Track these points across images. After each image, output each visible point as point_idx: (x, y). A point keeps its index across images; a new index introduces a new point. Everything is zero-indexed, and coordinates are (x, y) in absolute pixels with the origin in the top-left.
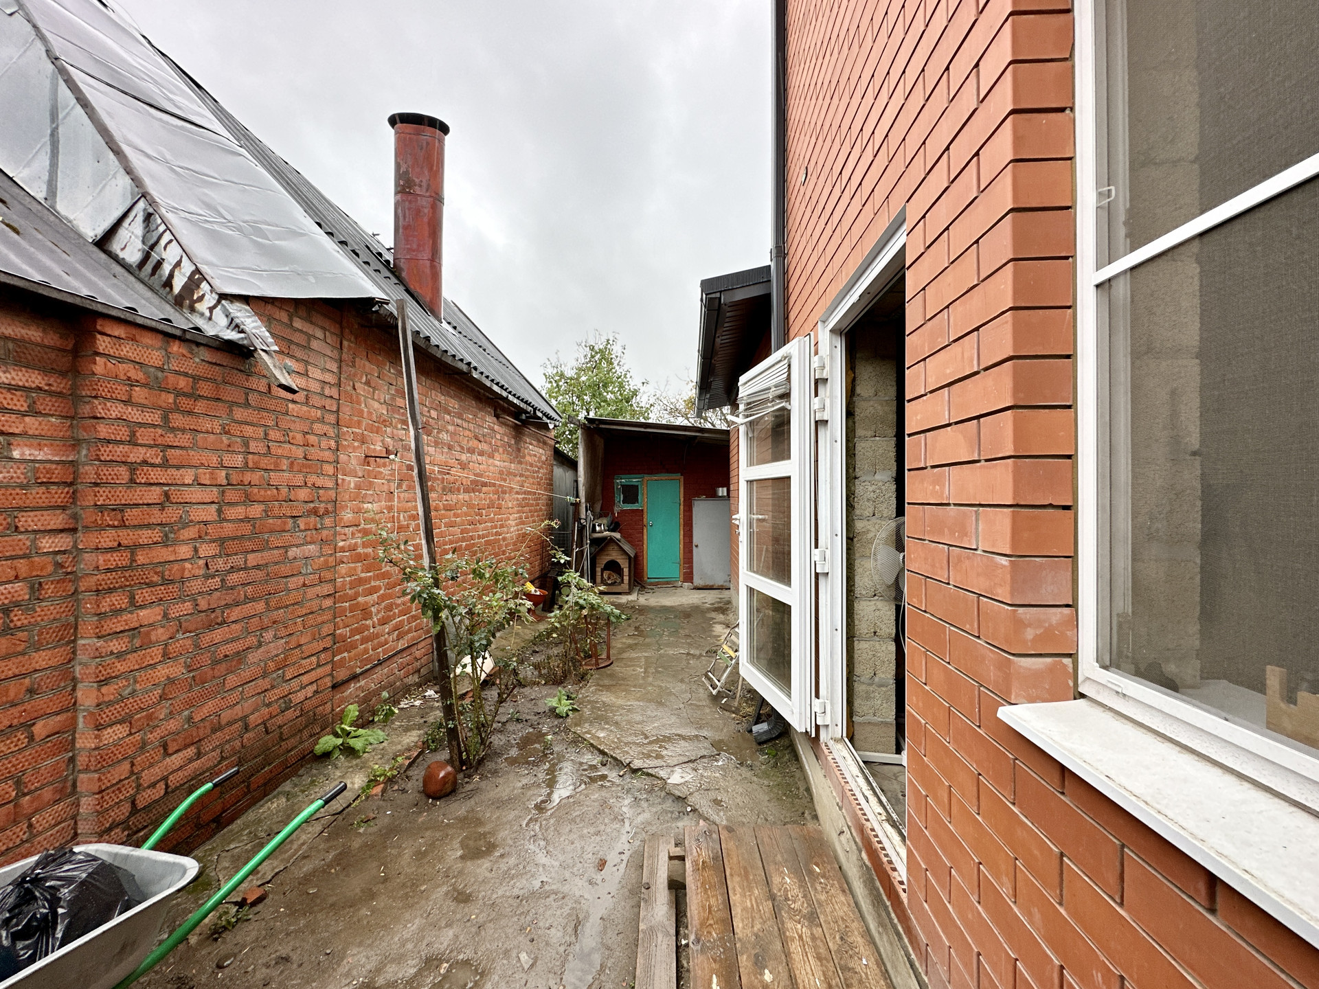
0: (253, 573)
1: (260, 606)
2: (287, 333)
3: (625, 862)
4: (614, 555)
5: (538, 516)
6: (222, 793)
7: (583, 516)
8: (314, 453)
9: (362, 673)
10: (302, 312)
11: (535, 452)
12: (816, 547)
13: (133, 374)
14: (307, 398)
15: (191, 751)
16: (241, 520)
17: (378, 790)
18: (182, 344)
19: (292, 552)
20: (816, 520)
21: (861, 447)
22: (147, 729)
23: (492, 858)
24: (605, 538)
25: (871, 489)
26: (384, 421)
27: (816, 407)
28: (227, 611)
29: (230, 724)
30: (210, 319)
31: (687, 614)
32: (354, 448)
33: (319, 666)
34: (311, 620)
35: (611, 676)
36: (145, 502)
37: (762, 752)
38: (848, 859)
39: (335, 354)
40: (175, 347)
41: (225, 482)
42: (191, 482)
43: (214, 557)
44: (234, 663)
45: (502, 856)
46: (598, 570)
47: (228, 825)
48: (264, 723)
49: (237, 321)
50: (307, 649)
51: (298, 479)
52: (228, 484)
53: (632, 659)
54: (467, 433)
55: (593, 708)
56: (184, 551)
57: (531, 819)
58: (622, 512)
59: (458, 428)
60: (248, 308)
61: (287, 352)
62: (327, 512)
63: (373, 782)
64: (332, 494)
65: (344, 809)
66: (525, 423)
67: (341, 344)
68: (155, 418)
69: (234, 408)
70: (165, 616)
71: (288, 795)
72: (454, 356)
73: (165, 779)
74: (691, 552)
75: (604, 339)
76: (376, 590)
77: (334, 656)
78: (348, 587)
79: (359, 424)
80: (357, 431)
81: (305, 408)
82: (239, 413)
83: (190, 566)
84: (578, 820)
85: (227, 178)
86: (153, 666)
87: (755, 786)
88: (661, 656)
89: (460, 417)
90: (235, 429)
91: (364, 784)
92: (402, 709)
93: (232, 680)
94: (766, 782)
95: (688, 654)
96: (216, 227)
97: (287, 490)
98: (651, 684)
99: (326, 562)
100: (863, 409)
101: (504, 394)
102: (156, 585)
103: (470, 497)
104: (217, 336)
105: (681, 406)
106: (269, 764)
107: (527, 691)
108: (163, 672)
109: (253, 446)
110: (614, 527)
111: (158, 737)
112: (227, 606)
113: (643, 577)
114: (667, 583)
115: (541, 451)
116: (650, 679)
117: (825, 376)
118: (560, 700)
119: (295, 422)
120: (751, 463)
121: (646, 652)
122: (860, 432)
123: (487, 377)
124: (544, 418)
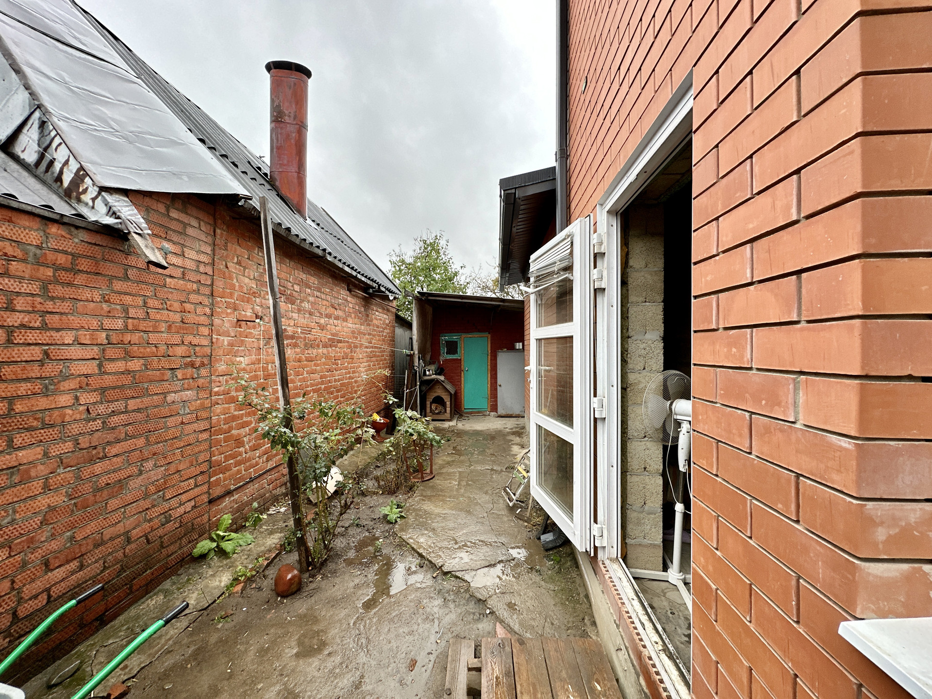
0: (133, 415)
1: (141, 442)
2: (164, 221)
3: (432, 663)
4: (439, 392)
5: (383, 364)
6: (104, 596)
7: (416, 364)
8: (190, 318)
9: (234, 490)
10: (179, 204)
11: (381, 317)
12: (595, 396)
13: (10, 251)
14: (184, 274)
15: (74, 565)
16: (122, 373)
17: (239, 588)
18: (61, 226)
19: (170, 398)
20: (595, 373)
21: (633, 311)
22: (29, 550)
23: (320, 657)
24: (433, 380)
25: (642, 346)
26: (254, 293)
27: (595, 277)
28: (108, 448)
29: (112, 539)
30: (93, 207)
31: (492, 436)
32: (227, 313)
33: (196, 486)
34: (189, 450)
35: (433, 487)
36: (24, 359)
37: (548, 557)
38: (626, 676)
39: (210, 239)
40: (54, 229)
41: (106, 342)
42: (71, 342)
43: (95, 403)
44: (116, 489)
45: (329, 654)
46: (428, 403)
47: (111, 621)
48: (146, 536)
49: (114, 209)
50: (186, 474)
51: (176, 339)
52: (109, 344)
53: (449, 474)
54: (325, 303)
55: (417, 515)
56: (64, 400)
57: (358, 618)
58: (446, 361)
59: (317, 299)
60: (126, 199)
61: (165, 236)
62: (203, 365)
63: (236, 580)
64: (208, 350)
65: (209, 605)
66: (372, 296)
67: (214, 232)
68: (35, 288)
69: (114, 281)
70: (46, 454)
71: (167, 593)
72: (311, 244)
73: (48, 590)
74: (496, 389)
75: (434, 235)
76: (247, 424)
77: (210, 478)
78: (222, 423)
79: (231, 295)
80: (230, 300)
81: (181, 282)
82: (118, 285)
83: (70, 412)
84: (396, 620)
85: (119, 99)
86: (34, 497)
87: (543, 591)
88: (472, 472)
89: (319, 290)
90: (114, 298)
91: (229, 582)
92: (270, 515)
93: (114, 503)
94: (552, 587)
95: (492, 470)
96: (103, 135)
97: (165, 347)
98: (463, 496)
99: (202, 404)
100: (637, 278)
101: (354, 273)
102: (36, 429)
103: (328, 351)
104: (97, 221)
105: (490, 284)
106: (151, 568)
107: (367, 499)
108: (43, 502)
109: (132, 312)
110: (440, 371)
111: (40, 556)
112: (109, 443)
113: (461, 407)
114: (479, 412)
115: (385, 316)
116: (462, 491)
117: (602, 251)
118: (391, 509)
119: (172, 293)
120: (539, 325)
121: (460, 467)
122: (632, 298)
123: (340, 260)
124: (387, 292)
